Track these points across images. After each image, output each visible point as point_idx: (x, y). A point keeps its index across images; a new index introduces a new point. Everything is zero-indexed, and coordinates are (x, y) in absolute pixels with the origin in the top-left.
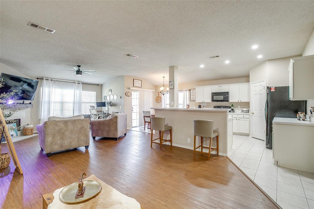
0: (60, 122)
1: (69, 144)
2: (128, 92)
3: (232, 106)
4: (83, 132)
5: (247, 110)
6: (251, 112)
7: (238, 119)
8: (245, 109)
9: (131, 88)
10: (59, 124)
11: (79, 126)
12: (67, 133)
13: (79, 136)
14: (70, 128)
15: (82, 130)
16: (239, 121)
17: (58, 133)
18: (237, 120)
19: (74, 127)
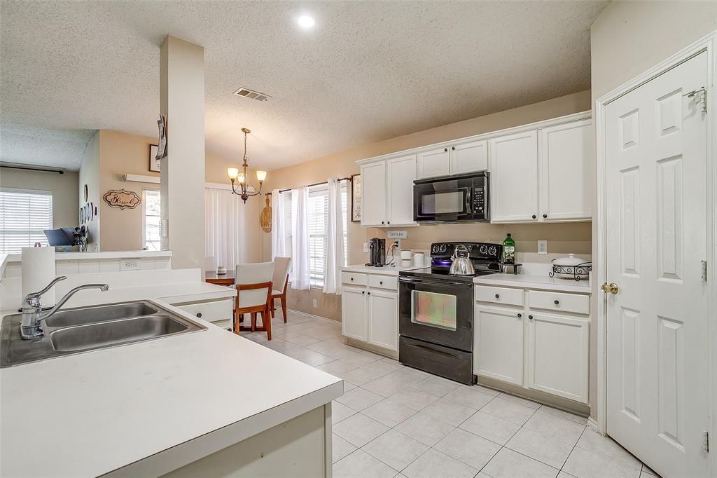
2: (123, 192)
3: (510, 240)
5: (578, 262)
6: (601, 283)
7: (526, 312)
8: (570, 260)
9: (129, 177)
16: (531, 324)
18: (519, 322)
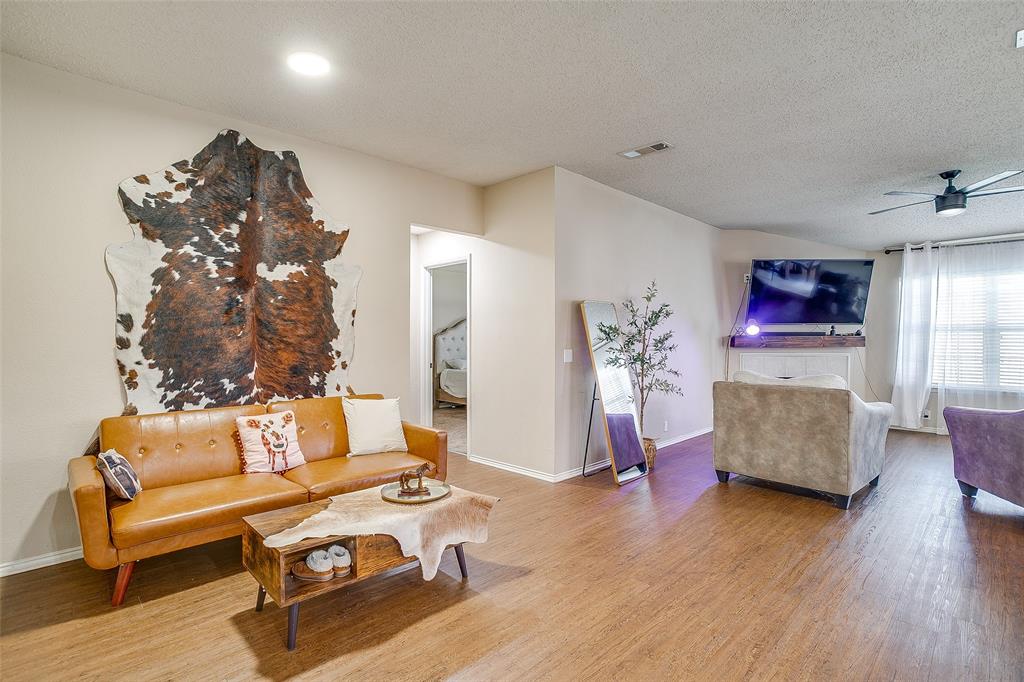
0: (746, 388)
1: (771, 463)
4: (819, 437)
10: (744, 394)
11: (806, 413)
12: (766, 427)
13: (806, 449)
14: (775, 413)
15: (818, 428)
17: (740, 420)
19: (789, 412)
